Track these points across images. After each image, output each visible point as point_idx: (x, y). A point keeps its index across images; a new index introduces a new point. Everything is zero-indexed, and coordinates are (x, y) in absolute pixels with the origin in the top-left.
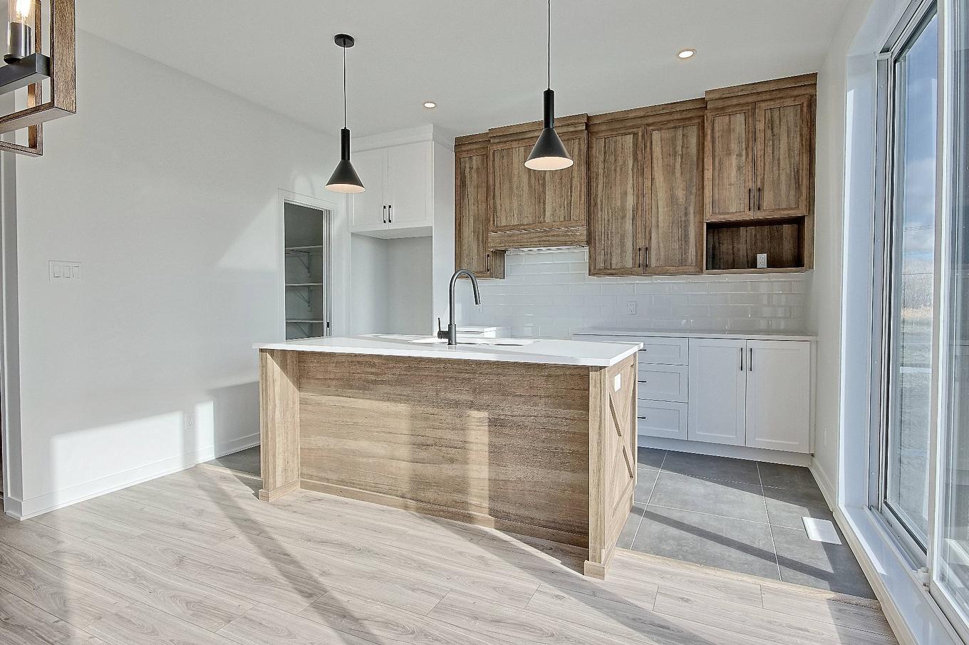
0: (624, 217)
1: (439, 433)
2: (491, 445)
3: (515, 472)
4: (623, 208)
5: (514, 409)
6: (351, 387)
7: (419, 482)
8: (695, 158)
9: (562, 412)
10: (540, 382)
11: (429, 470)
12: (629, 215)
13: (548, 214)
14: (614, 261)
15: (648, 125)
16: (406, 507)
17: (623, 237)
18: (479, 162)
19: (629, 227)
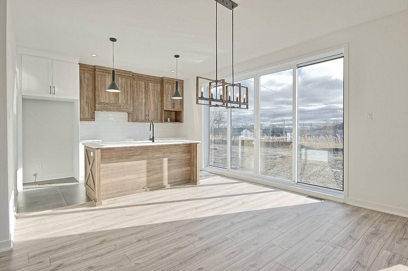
0: (142, 105)
1: (154, 167)
2: (168, 166)
3: (174, 171)
4: (142, 102)
5: (173, 156)
6: (122, 159)
7: (148, 182)
8: (160, 92)
9: (184, 155)
10: (179, 149)
11: (152, 178)
12: (144, 105)
13: (120, 101)
14: (139, 118)
15: (149, 80)
16: (146, 191)
17: (142, 111)
18: (88, 76)
19: (143, 108)
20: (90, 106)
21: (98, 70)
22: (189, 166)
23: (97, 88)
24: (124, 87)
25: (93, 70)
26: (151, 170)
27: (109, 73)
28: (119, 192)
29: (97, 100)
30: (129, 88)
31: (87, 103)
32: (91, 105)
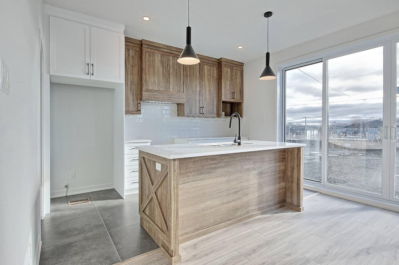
0: (196, 94)
4: (196, 91)
12: (198, 93)
13: (171, 88)
14: (193, 111)
15: (204, 62)
17: (196, 102)
18: (134, 54)
19: (198, 98)
20: (135, 93)
21: (146, 46)
22: (284, 181)
23: (144, 70)
24: (175, 70)
25: (139, 46)
26: (238, 190)
27: (158, 50)
28: (197, 230)
29: (144, 86)
30: (182, 71)
31: (131, 90)
32: (137, 93)
